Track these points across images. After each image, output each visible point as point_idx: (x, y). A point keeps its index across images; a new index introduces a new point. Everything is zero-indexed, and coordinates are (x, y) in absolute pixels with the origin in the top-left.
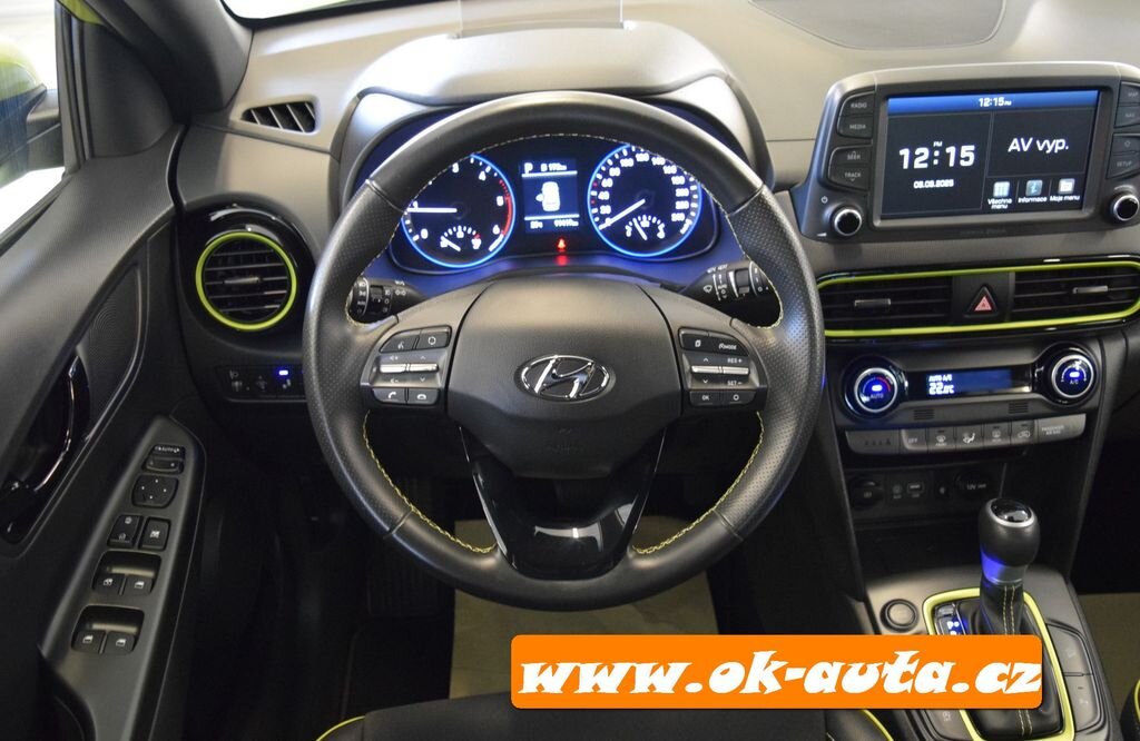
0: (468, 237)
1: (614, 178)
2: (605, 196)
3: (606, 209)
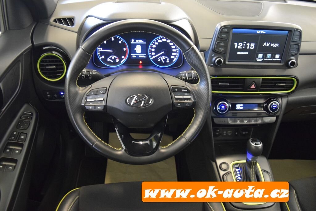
1: (156, 45)
2: (153, 50)
3: (153, 54)
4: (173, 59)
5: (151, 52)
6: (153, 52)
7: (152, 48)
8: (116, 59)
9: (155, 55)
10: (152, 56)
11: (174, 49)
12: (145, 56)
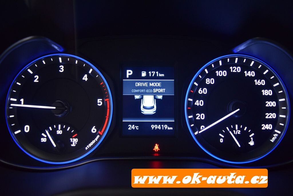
0: (67, 136)
1: (209, 87)
2: (199, 103)
3: (201, 116)
4: (270, 133)
5: (194, 110)
6: (199, 110)
7: (196, 96)
8: (71, 136)
9: (206, 123)
10: (198, 124)
11: (269, 98)
12: (169, 124)
